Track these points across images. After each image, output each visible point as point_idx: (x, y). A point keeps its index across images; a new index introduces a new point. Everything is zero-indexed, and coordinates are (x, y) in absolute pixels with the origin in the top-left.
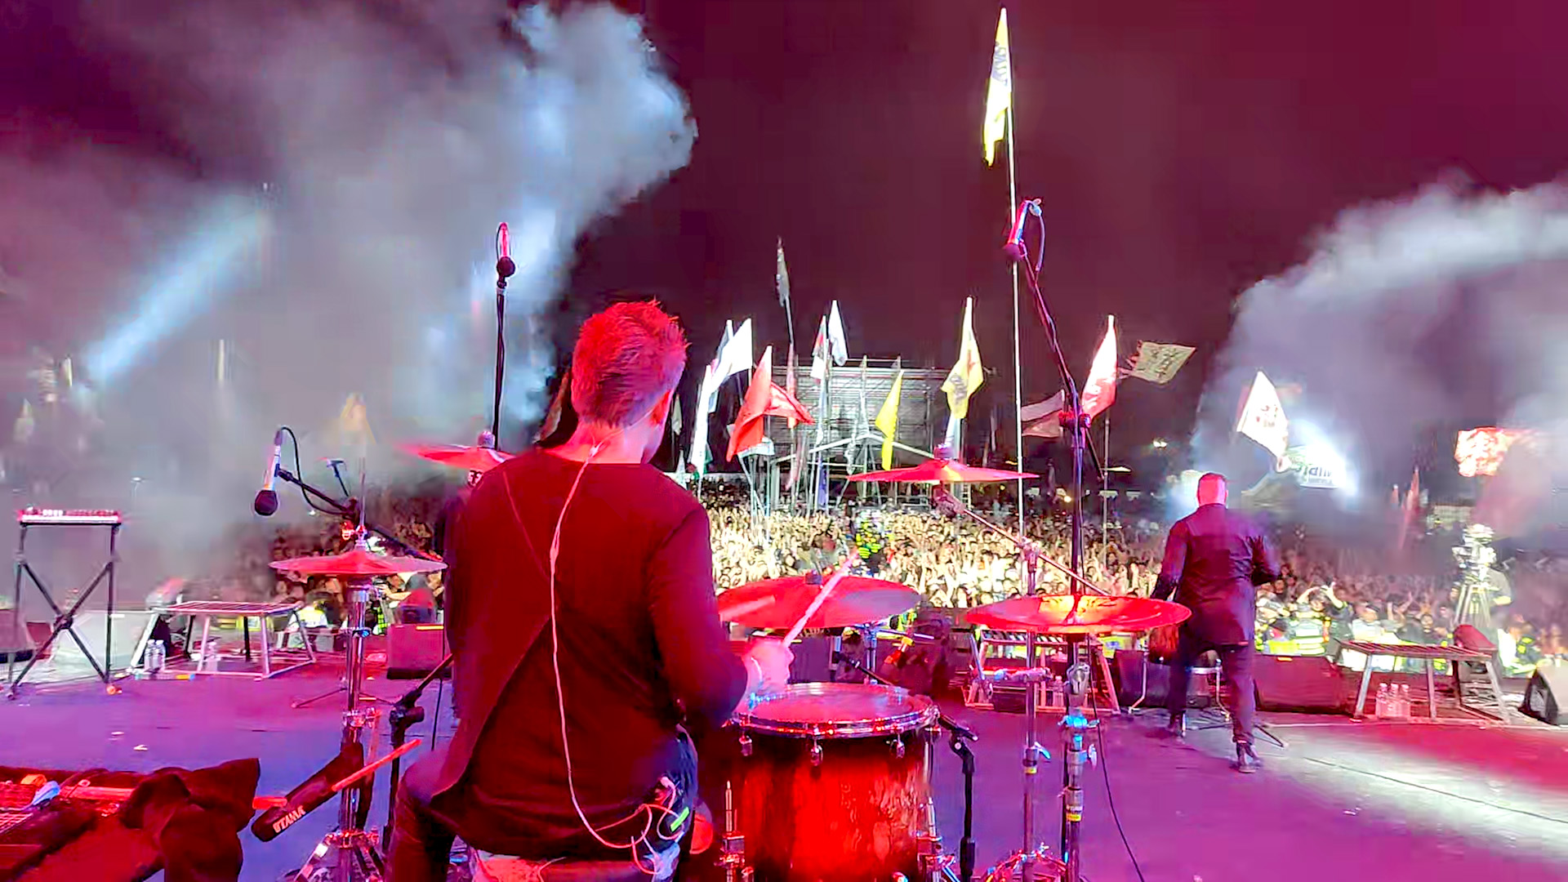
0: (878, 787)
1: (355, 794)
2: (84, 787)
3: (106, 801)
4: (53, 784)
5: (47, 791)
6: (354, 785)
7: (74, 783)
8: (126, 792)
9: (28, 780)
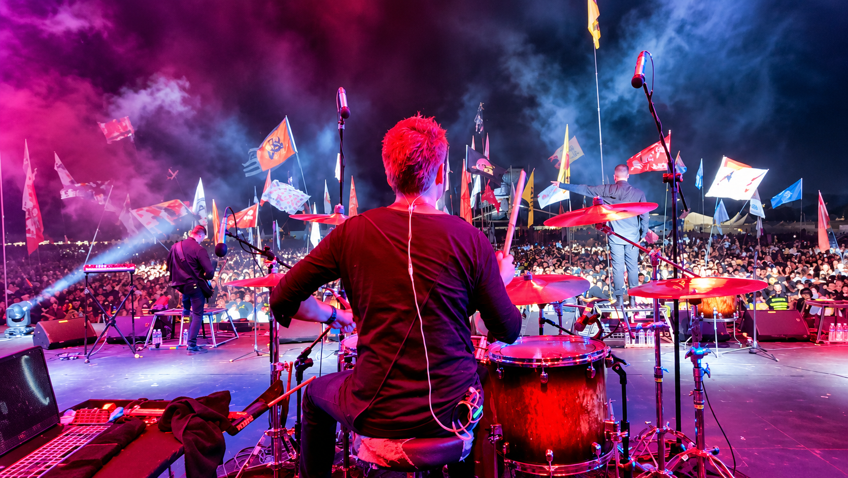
0: (581, 394)
1: (280, 408)
2: (137, 409)
3: (150, 417)
4: (120, 409)
5: (117, 413)
6: (279, 403)
7: (132, 407)
8: (160, 411)
9: (106, 407)
